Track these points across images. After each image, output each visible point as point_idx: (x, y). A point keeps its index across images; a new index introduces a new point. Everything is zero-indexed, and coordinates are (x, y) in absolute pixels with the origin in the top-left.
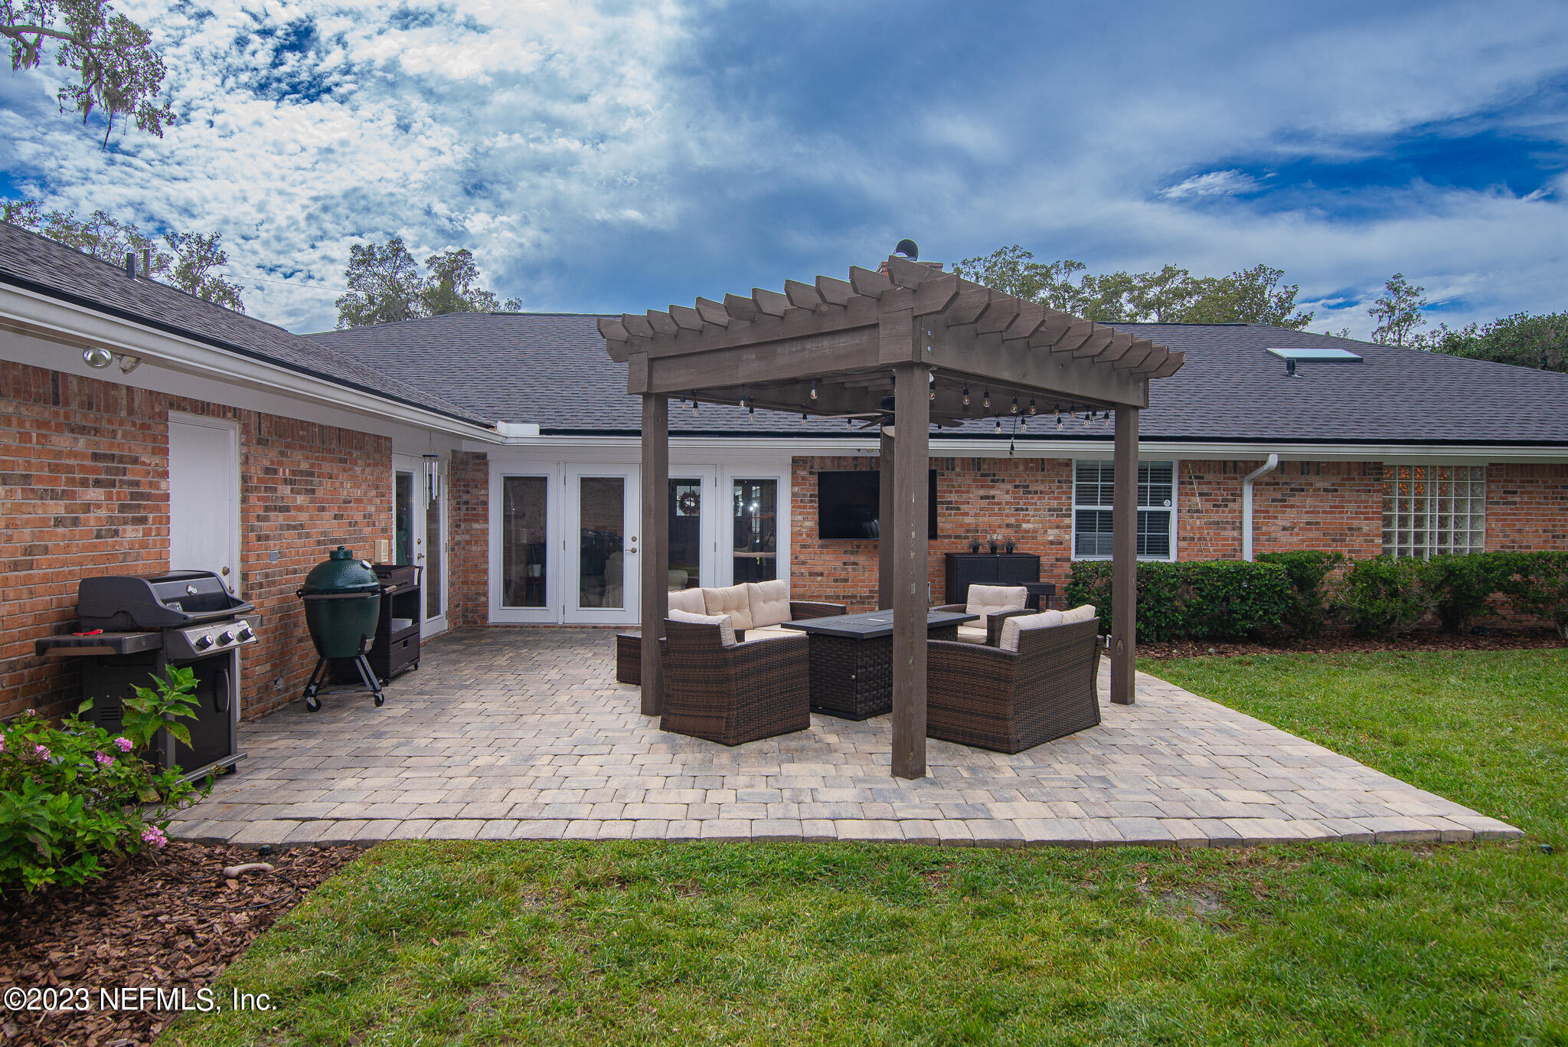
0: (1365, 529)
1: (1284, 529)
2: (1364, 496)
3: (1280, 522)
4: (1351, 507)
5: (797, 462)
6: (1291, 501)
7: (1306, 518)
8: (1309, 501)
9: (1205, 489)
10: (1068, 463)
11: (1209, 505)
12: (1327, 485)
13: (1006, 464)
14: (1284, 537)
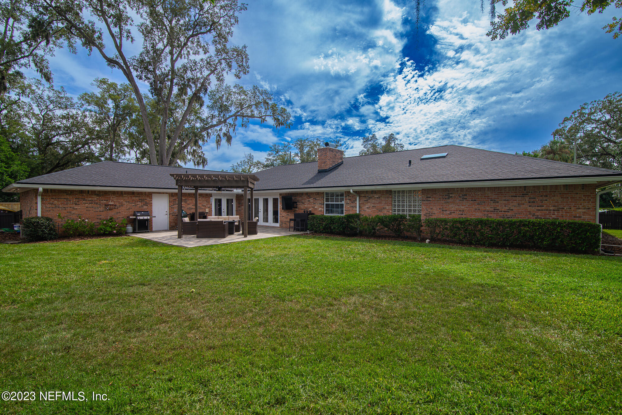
0: (387, 208)
1: (367, 208)
2: (387, 199)
3: (366, 206)
4: (384, 202)
5: (280, 194)
6: (369, 201)
7: (372, 205)
8: (373, 201)
9: (350, 198)
10: (323, 193)
11: (351, 202)
12: (377, 196)
13: (312, 193)
14: (367, 210)
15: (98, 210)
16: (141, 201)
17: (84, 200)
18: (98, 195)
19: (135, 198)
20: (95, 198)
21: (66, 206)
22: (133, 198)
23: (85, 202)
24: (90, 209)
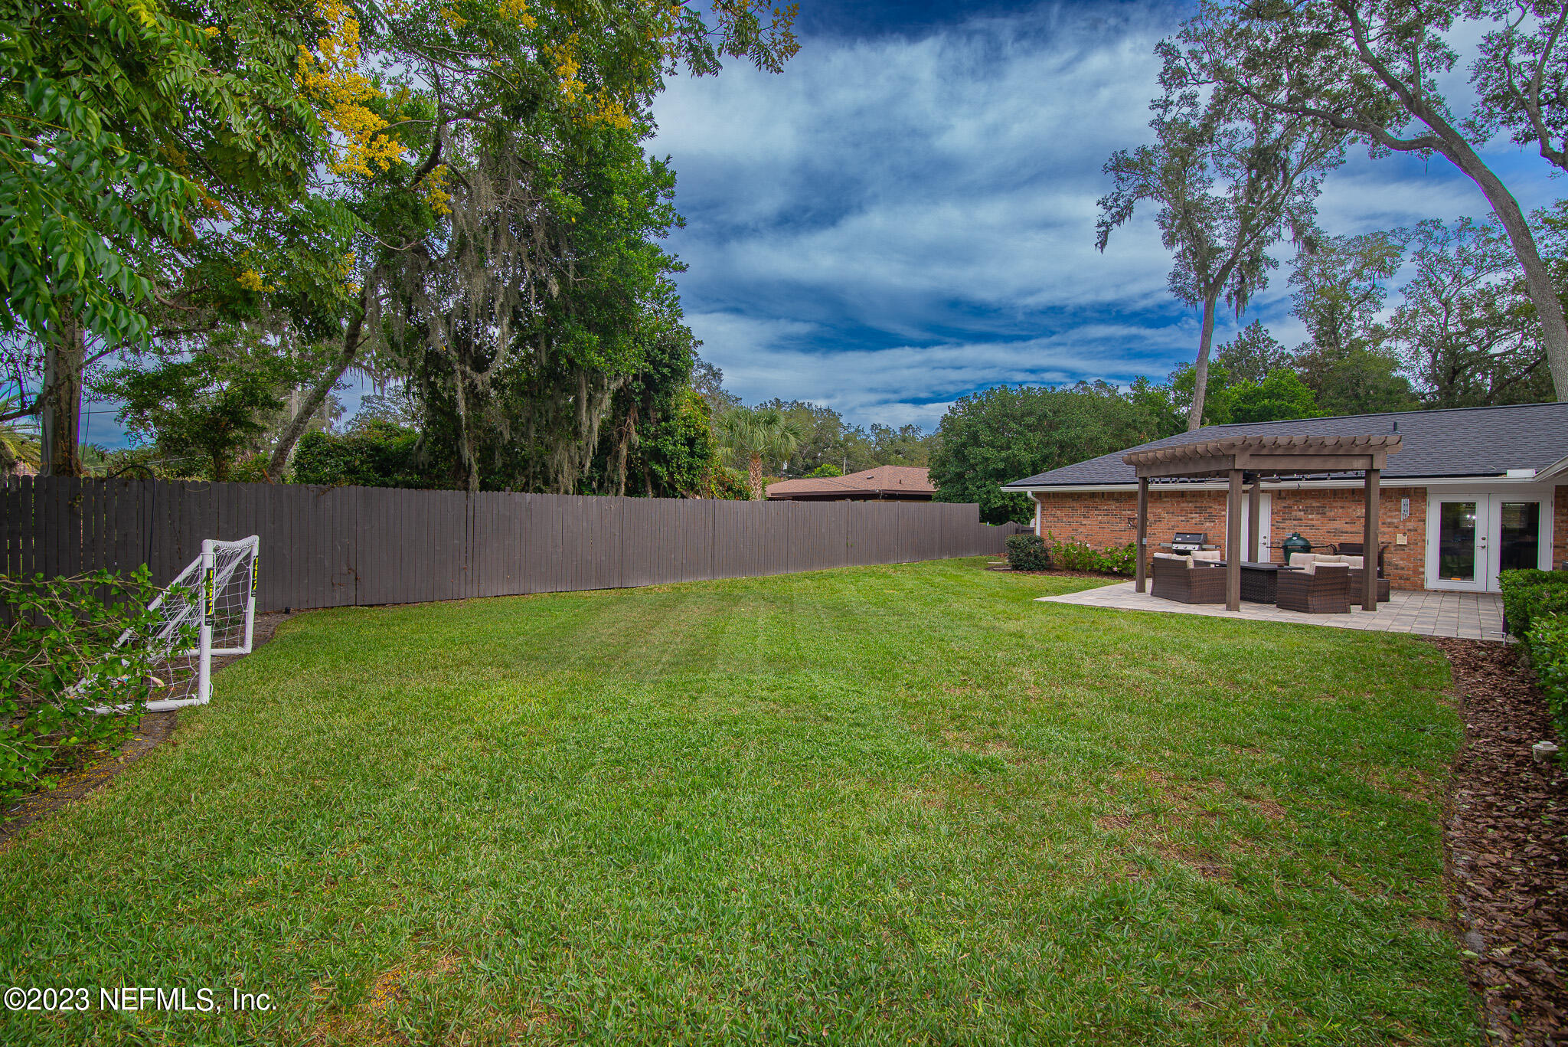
15: (1117, 528)
16: (1200, 510)
17: (1096, 509)
18: (1117, 500)
19: (1185, 505)
20: (1113, 506)
21: (1071, 520)
22: (1182, 505)
23: (1097, 512)
24: (1104, 525)
